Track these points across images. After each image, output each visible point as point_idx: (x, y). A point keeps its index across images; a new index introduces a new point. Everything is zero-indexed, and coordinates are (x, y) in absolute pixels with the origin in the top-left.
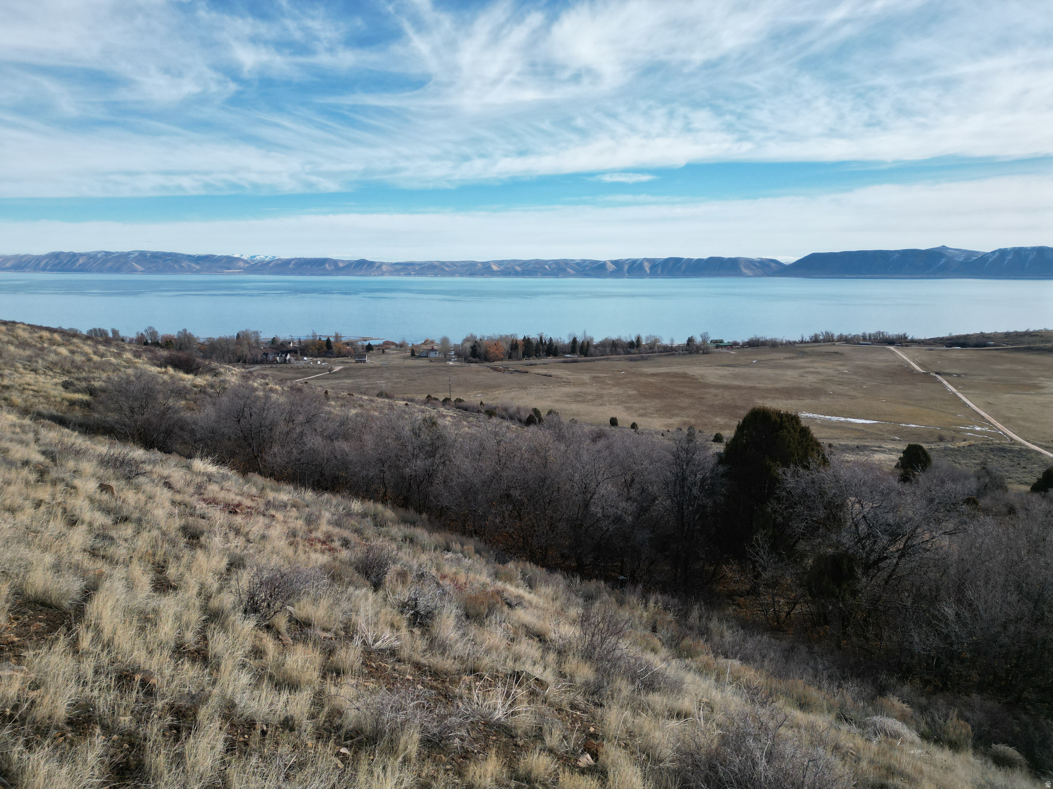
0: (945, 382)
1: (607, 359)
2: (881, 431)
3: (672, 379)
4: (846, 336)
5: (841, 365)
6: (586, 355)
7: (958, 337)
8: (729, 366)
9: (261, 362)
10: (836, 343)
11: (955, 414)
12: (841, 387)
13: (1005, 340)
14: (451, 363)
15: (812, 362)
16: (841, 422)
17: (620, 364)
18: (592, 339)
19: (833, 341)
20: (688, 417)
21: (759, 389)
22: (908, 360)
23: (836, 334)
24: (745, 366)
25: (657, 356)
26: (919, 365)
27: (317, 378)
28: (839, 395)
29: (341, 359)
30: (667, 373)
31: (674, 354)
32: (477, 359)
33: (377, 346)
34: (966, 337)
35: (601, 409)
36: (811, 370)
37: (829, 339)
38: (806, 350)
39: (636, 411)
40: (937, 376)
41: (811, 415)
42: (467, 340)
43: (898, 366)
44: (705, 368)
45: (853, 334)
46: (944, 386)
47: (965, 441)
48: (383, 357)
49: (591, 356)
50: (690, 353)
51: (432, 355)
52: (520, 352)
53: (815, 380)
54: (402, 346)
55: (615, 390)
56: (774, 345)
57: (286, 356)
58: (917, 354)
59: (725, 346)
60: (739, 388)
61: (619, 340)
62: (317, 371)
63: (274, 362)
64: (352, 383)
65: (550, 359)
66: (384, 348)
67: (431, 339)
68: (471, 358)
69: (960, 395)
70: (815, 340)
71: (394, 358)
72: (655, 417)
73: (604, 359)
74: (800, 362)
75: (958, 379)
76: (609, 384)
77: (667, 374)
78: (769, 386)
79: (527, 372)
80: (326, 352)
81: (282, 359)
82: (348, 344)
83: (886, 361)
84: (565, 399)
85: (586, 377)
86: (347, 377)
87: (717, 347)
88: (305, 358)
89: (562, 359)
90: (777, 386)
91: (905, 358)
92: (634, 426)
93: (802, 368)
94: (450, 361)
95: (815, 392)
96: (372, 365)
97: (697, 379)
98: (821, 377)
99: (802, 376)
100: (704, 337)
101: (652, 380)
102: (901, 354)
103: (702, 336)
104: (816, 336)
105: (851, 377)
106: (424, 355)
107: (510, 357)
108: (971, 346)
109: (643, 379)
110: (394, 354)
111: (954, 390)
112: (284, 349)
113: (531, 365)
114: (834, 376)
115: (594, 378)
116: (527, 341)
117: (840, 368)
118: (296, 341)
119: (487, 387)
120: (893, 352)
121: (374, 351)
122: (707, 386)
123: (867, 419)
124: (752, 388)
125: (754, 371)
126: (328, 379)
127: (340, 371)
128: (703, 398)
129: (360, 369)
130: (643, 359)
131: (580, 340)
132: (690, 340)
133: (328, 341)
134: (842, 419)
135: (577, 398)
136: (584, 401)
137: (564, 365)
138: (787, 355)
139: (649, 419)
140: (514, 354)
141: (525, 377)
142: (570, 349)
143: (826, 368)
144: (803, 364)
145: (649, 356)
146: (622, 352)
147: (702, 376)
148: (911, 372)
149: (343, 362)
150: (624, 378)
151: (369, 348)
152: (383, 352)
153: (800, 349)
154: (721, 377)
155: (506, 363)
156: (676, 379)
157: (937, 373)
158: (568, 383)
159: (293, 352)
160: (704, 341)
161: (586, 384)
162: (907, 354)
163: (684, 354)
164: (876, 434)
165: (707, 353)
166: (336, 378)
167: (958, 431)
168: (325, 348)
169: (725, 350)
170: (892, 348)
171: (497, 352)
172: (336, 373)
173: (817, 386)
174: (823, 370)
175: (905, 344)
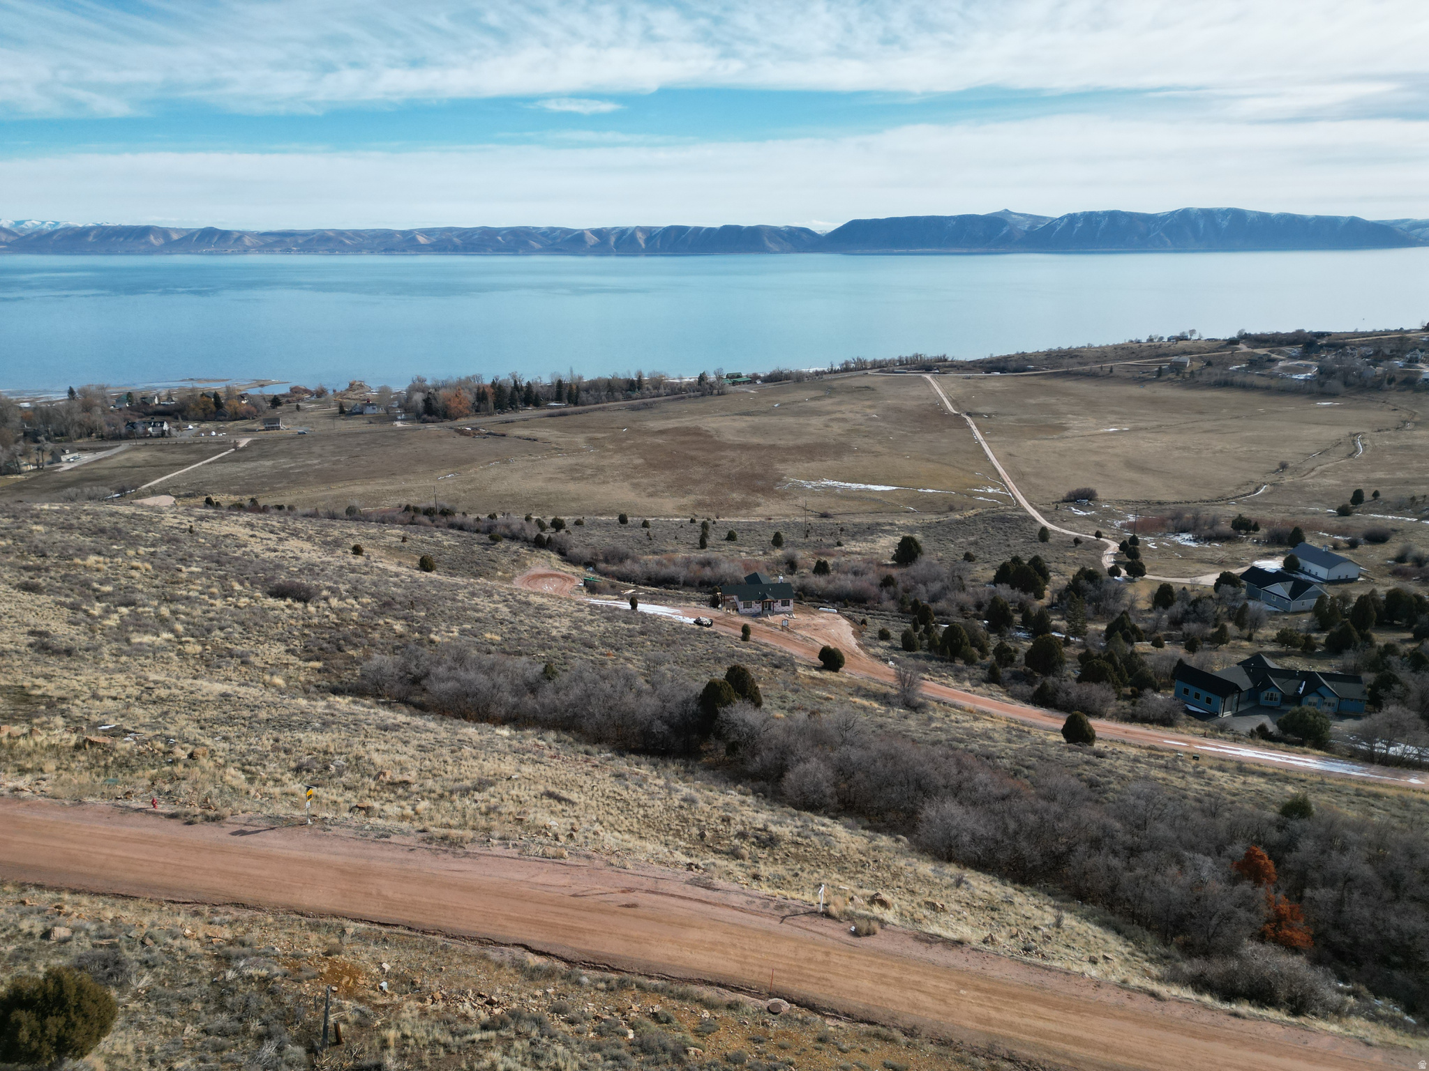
0: (974, 427)
1: (603, 409)
2: (897, 501)
3: (682, 438)
4: (880, 361)
5: (870, 407)
6: (576, 404)
7: (999, 360)
8: (748, 414)
9: (127, 437)
10: (869, 372)
11: (973, 472)
12: (866, 440)
13: (1045, 362)
14: (399, 424)
15: (840, 403)
16: (861, 491)
17: (617, 413)
18: (580, 378)
19: (866, 369)
20: (703, 493)
21: (779, 448)
22: (942, 396)
23: (870, 359)
24: (766, 413)
25: (665, 401)
26: (953, 402)
27: (222, 460)
28: (864, 451)
29: (242, 424)
30: (677, 428)
31: (684, 396)
32: (434, 417)
33: (283, 396)
34: (1007, 359)
35: (603, 489)
36: (838, 415)
37: (861, 366)
38: (835, 384)
39: (644, 490)
40: (968, 418)
41: (831, 483)
42: (413, 389)
43: (932, 405)
44: (721, 419)
45: (888, 358)
46: (972, 432)
48: (300, 416)
49: (583, 405)
50: (702, 395)
51: (369, 410)
52: (491, 404)
53: (840, 431)
54: (320, 393)
55: (617, 459)
56: (798, 379)
57: (162, 426)
58: (953, 386)
59: (744, 382)
60: (758, 447)
61: (615, 379)
62: (216, 447)
63: (146, 436)
64: (274, 467)
65: (531, 412)
66: (295, 399)
68: (425, 416)
69: (984, 445)
70: (846, 369)
71: (313, 419)
72: (667, 497)
73: (599, 409)
74: (827, 404)
75: (987, 421)
76: (609, 450)
77: (677, 431)
78: (791, 443)
79: (504, 435)
80: (216, 413)
81: (157, 429)
82: (242, 397)
83: (919, 398)
84: (559, 476)
85: (580, 439)
86: (263, 456)
87: (734, 384)
88: (190, 426)
89: (547, 411)
90: (802, 441)
91: (940, 392)
93: (828, 413)
94: (397, 420)
95: (840, 449)
96: (290, 433)
97: (711, 437)
98: (848, 426)
99: (827, 426)
100: (719, 372)
101: (660, 440)
102: (937, 387)
104: (847, 363)
105: (879, 423)
106: (358, 410)
107: (478, 411)
108: (1010, 372)
109: (649, 440)
110: (313, 410)
111: (981, 439)
113: (507, 422)
114: (861, 425)
115: (591, 441)
116: (497, 387)
118: (162, 395)
120: (927, 383)
121: (284, 407)
122: (722, 446)
123: (886, 485)
124: (773, 447)
125: (774, 420)
126: (237, 461)
127: (249, 445)
128: (719, 466)
129: (277, 441)
130: (647, 406)
131: (566, 379)
132: (702, 378)
133: (216, 396)
134: (863, 486)
135: (575, 473)
136: (581, 479)
137: (551, 420)
138: (813, 393)
139: (659, 500)
140: (482, 406)
141: (503, 444)
142: (554, 395)
143: (853, 411)
144: (829, 408)
145: (654, 402)
146: (621, 397)
147: (717, 431)
148: (943, 413)
149: (247, 431)
150: (627, 439)
151: (276, 402)
152: (297, 406)
153: (828, 383)
154: (740, 432)
155: (474, 420)
156: (687, 438)
157: (968, 414)
158: (560, 450)
160: (719, 378)
161: (582, 450)
162: (942, 386)
163: (696, 397)
164: (893, 504)
165: (723, 394)
166: (247, 460)
167: (970, 495)
168: (213, 407)
169: (743, 388)
170: (928, 377)
171: (461, 407)
172: (244, 449)
173: (843, 439)
174: (851, 416)
175: (943, 370)
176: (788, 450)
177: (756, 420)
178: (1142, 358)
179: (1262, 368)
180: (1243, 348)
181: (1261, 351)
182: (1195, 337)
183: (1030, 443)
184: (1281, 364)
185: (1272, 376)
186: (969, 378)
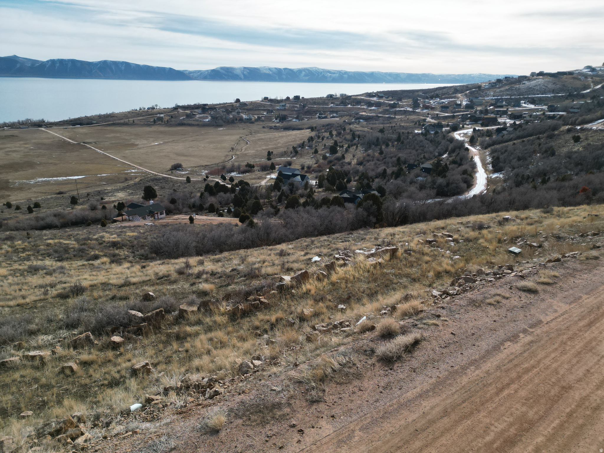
2: (92, 181)
7: (75, 120)
11: (116, 165)
12: (41, 159)
13: (100, 120)
16: (65, 180)
22: (61, 136)
26: (69, 138)
28: (45, 164)
34: (79, 119)
36: (8, 149)
40: (86, 145)
41: (43, 179)
43: (58, 141)
46: (94, 150)
53: (20, 156)
58: (61, 132)
69: (108, 154)
75: (96, 145)
83: (49, 138)
91: (58, 135)
95: (29, 164)
98: (21, 154)
99: (7, 155)
102: (53, 133)
105: (39, 151)
108: (84, 125)
111: (101, 151)
114: (29, 152)
117: (26, 146)
120: (46, 132)
123: (78, 176)
134: (65, 178)
143: (17, 147)
148: (69, 143)
157: (84, 143)
162: (56, 133)
167: (127, 174)
170: (43, 129)
175: (48, 126)
178: (143, 116)
179: (191, 118)
180: (180, 111)
181: (188, 112)
182: (158, 107)
183: (127, 151)
184: (197, 116)
185: (197, 121)
186: (66, 129)
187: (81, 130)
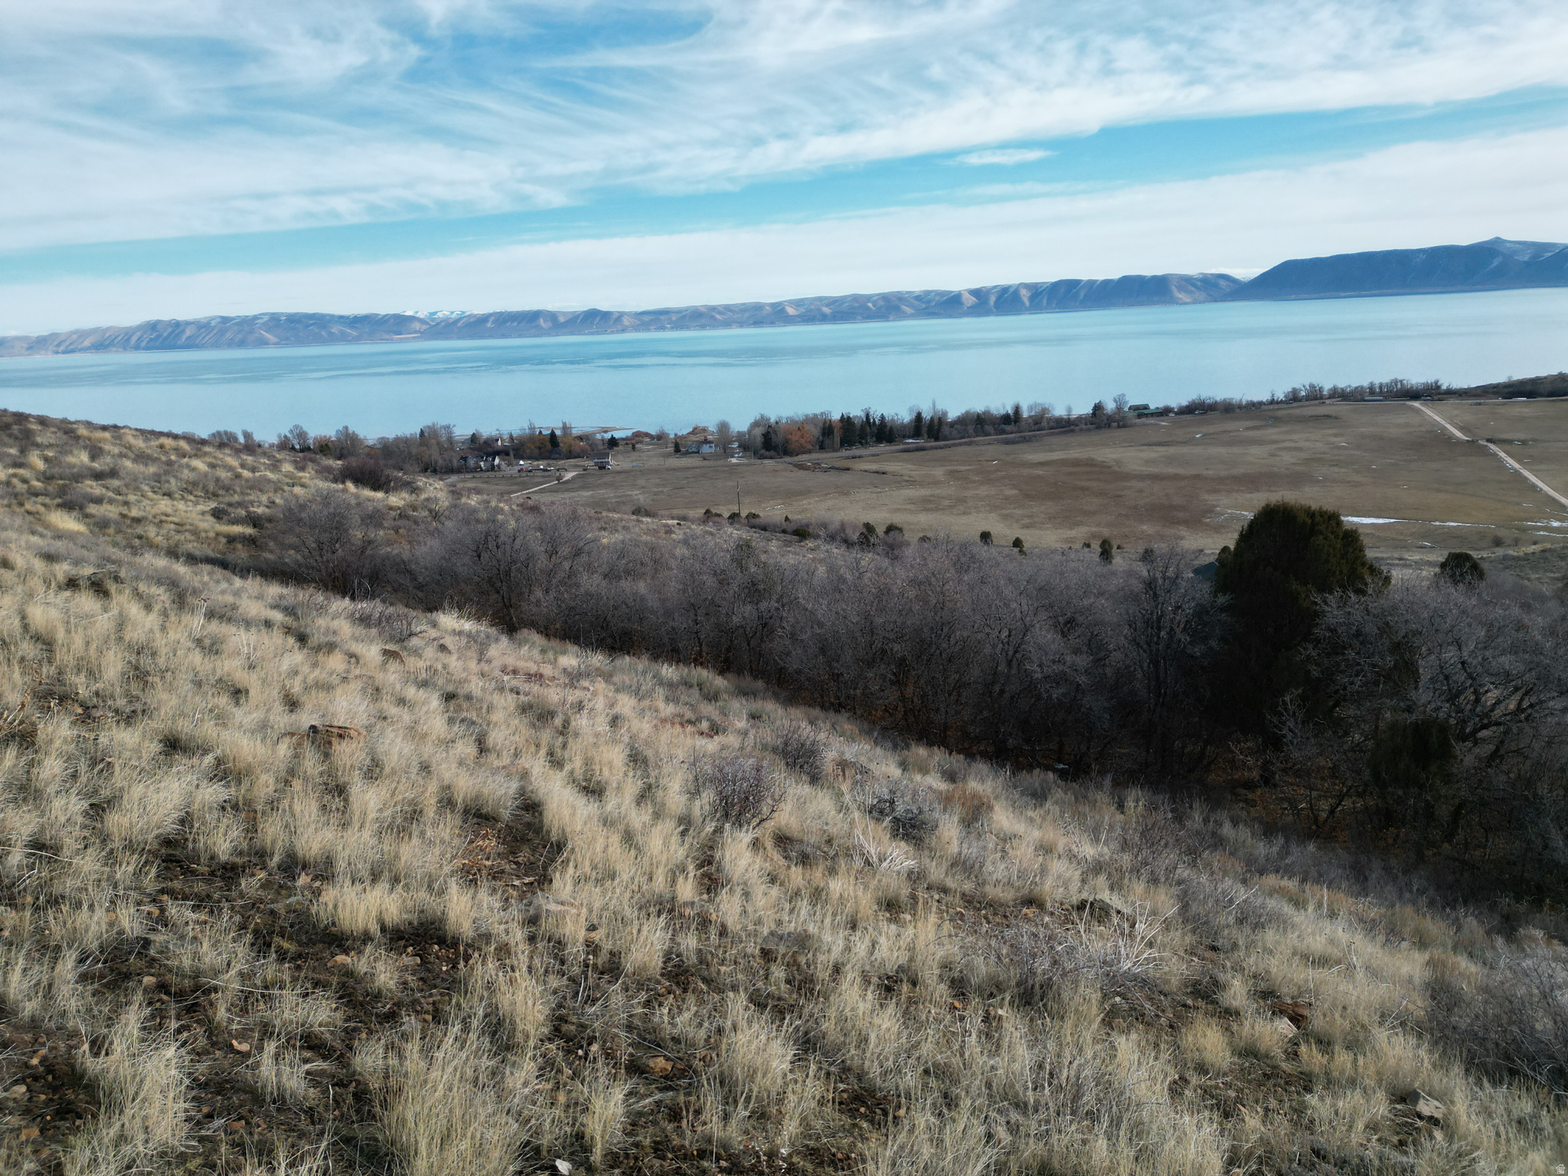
0: (1502, 454)
1: (969, 444)
2: (1402, 534)
3: (1070, 469)
4: (1342, 389)
5: (1336, 435)
6: (937, 439)
7: (1523, 383)
8: (1159, 444)
9: (458, 471)
10: (1327, 401)
11: (1518, 503)
12: (1336, 469)
14: (734, 460)
15: (1289, 432)
17: (990, 450)
18: (945, 414)
19: (1321, 398)
20: (1099, 525)
21: (1206, 478)
22: (1443, 422)
23: (1327, 387)
24: (1184, 443)
25: (1047, 435)
26: (1461, 429)
27: (541, 491)
28: (1333, 481)
29: (572, 461)
30: (1063, 460)
31: (1072, 431)
32: (772, 453)
33: (623, 439)
34: (1536, 381)
35: (964, 520)
36: (1287, 444)
37: (1315, 396)
38: (1280, 413)
39: (1017, 521)
40: (1489, 445)
42: (756, 424)
43: (1427, 432)
44: (1121, 450)
45: (1354, 385)
46: (1500, 460)
47: (1535, 543)
48: (634, 455)
49: (945, 439)
50: (1099, 427)
51: (706, 449)
52: (837, 439)
53: (1294, 460)
54: (660, 437)
55: (983, 491)
56: (1227, 409)
57: (494, 460)
58: (1456, 412)
59: (1152, 415)
60: (1176, 477)
61: (987, 413)
62: (540, 480)
63: (477, 469)
64: (592, 496)
65: (883, 448)
66: (635, 441)
67: (702, 425)
68: (763, 451)
69: (1526, 473)
70: (1294, 398)
71: (650, 457)
72: (1047, 529)
73: (965, 443)
74: (1272, 433)
75: (1521, 448)
76: (974, 482)
77: (1063, 463)
78: (1223, 473)
79: (848, 469)
80: (551, 452)
81: (489, 464)
82: (580, 438)
83: (1407, 425)
84: (909, 507)
85: (939, 472)
86: (584, 488)
87: (1140, 416)
88: (522, 462)
89: (901, 447)
90: (1236, 471)
91: (1438, 419)
92: (1017, 543)
93: (1274, 442)
94: (733, 457)
96: (618, 468)
97: (1110, 467)
98: (1304, 455)
99: (1274, 455)
100: (1119, 402)
101: (1040, 472)
102: (1432, 414)
103: (1115, 401)
104: (1295, 391)
105: (1352, 452)
106: (694, 450)
107: (822, 447)
108: (1542, 395)
109: (1025, 471)
110: (649, 451)
111: (1517, 466)
112: (490, 450)
113: (854, 457)
114: (1324, 453)
115: (952, 474)
116: (846, 421)
117: (1333, 439)
118: (506, 437)
119: (789, 495)
120: (1417, 411)
121: (621, 448)
122: (1125, 477)
123: (1379, 517)
124: (1197, 477)
125: (1197, 450)
126: (557, 491)
127: (573, 478)
128: (1121, 496)
130: (1025, 440)
131: (927, 415)
132: (1098, 408)
133: (553, 434)
135: (928, 504)
136: (937, 509)
137: (906, 455)
138: (1249, 424)
139: (1040, 532)
140: (827, 442)
141: (846, 477)
142: (912, 431)
143: (1311, 440)
144: (1274, 437)
145: (1035, 436)
146: (992, 431)
147: (1118, 462)
148: (1448, 440)
149: (576, 466)
150: (998, 471)
151: (613, 443)
152: (634, 448)
153: (1270, 413)
154: (1148, 462)
155: (815, 456)
156: (1076, 469)
157: (1488, 440)
158: (912, 483)
159: (504, 453)
160: (1119, 409)
161: (940, 482)
162: (1440, 413)
163: (1089, 430)
164: (1394, 539)
165: (1124, 426)
166: (568, 490)
167: (1524, 530)
168: (549, 446)
169: (1152, 421)
170: (1416, 404)
171: (802, 441)
172: (567, 482)
173: (1298, 468)
174: (1307, 444)
175: (1436, 398)
176: (1221, 480)
177: (1172, 450)
186: (1480, 404)
187: (1521, 407)
